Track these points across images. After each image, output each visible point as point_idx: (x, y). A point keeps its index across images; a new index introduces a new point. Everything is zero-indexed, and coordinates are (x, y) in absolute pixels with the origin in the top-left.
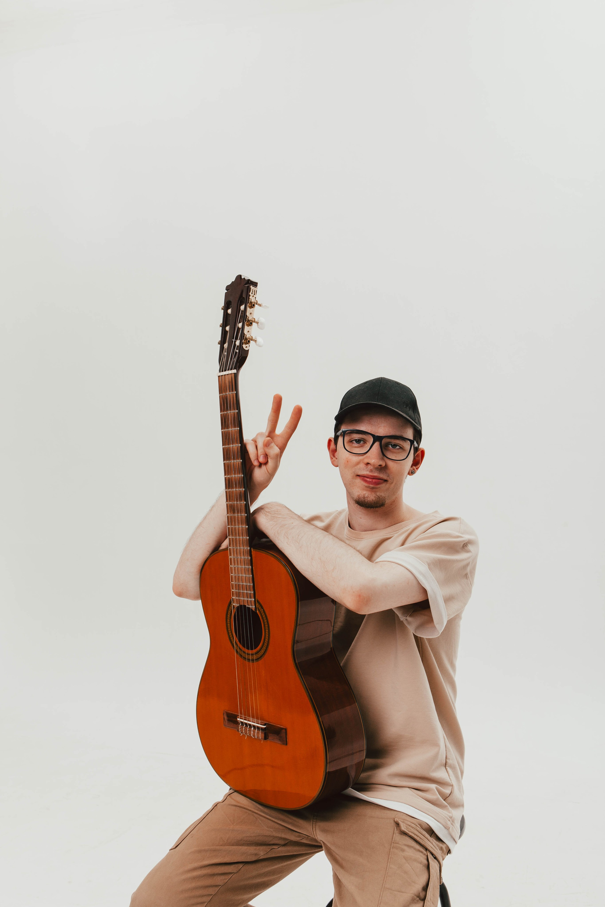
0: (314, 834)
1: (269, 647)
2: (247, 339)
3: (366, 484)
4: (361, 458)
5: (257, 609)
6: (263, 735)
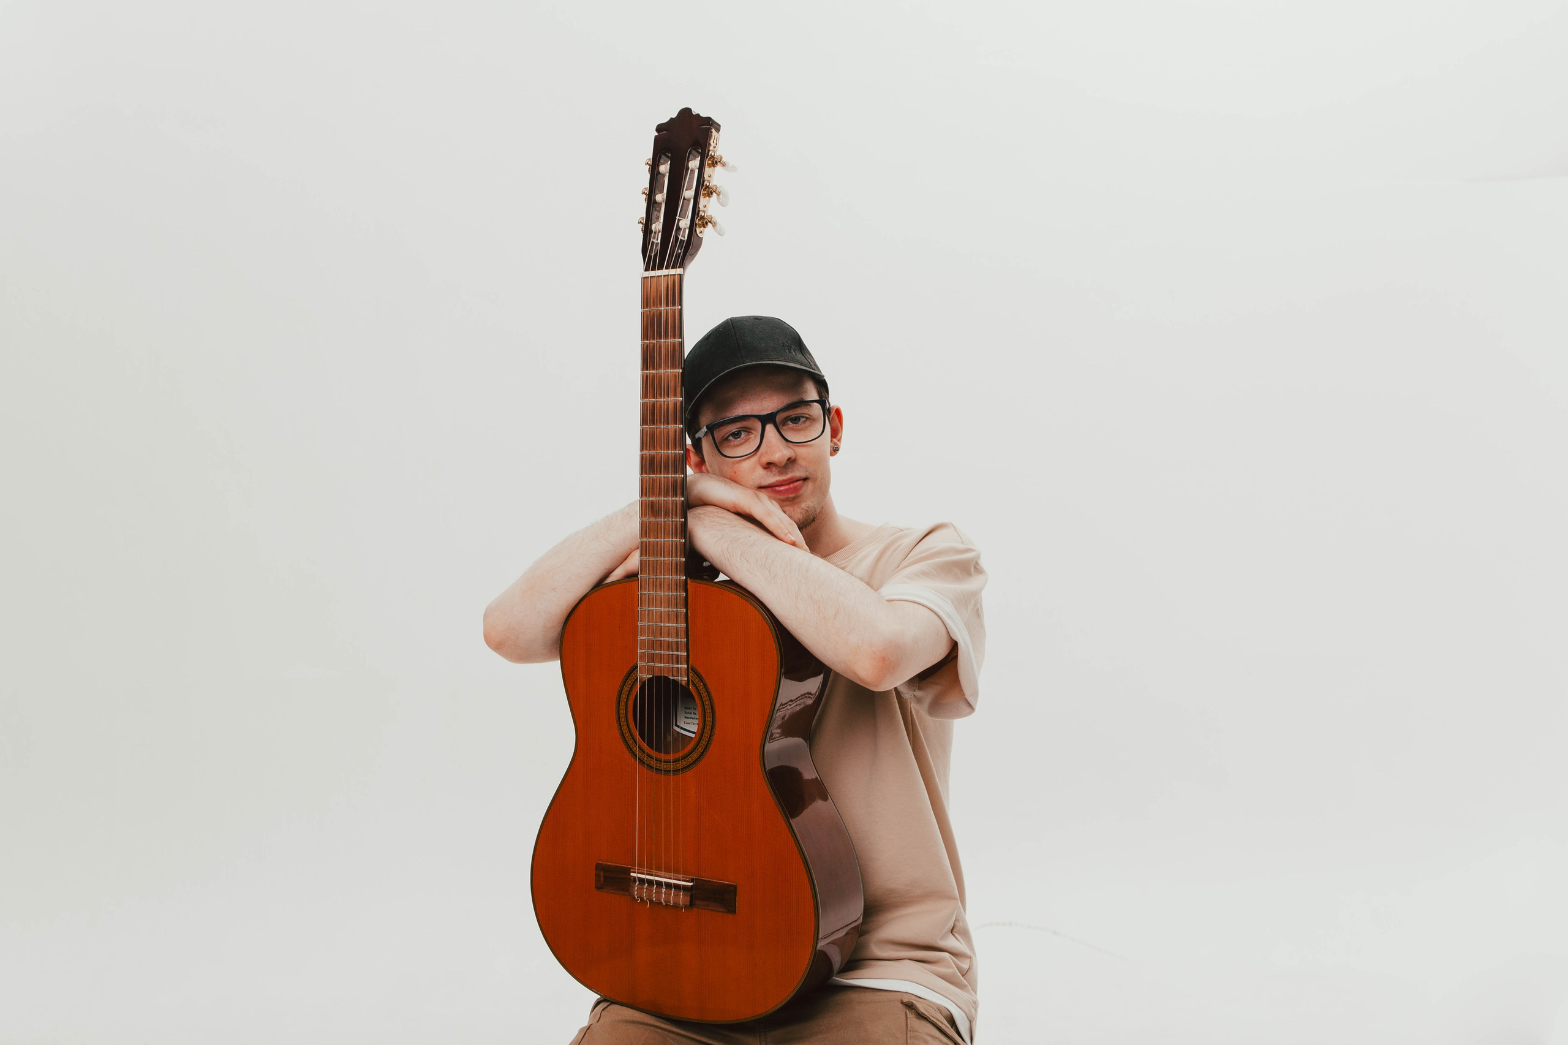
1: (711, 748)
3: (781, 497)
5: (691, 682)
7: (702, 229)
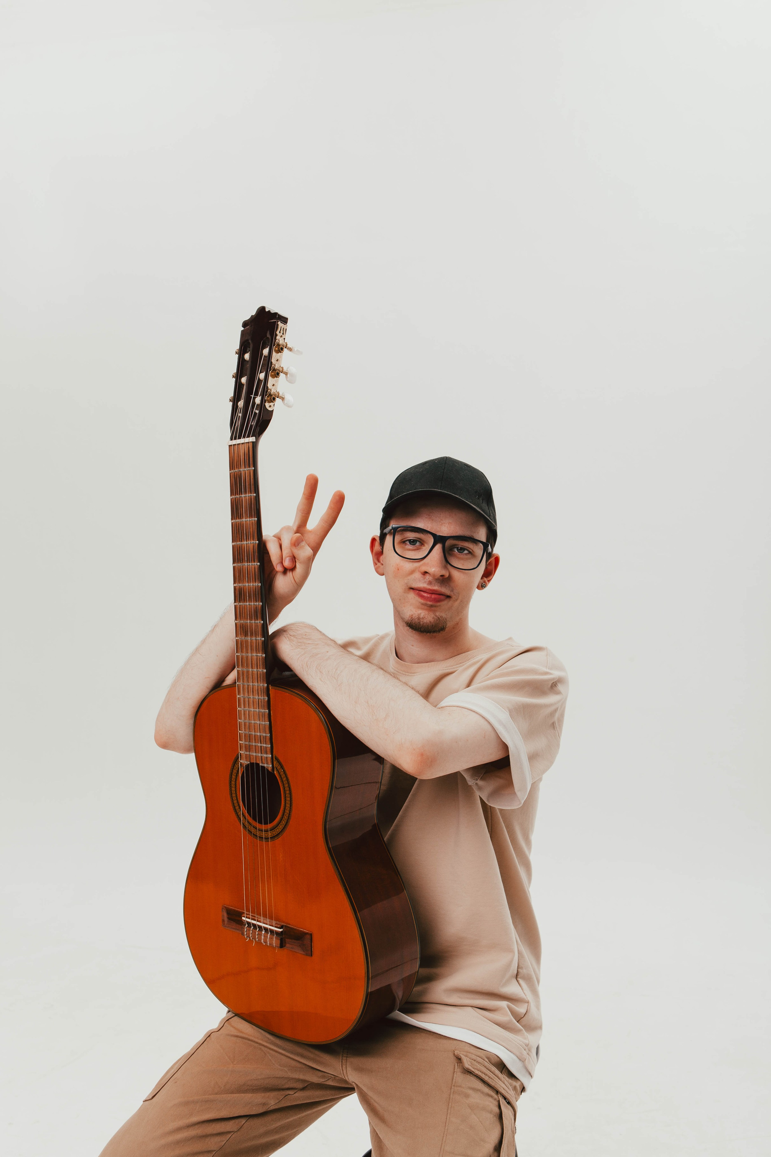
0: (343, 1073)
1: (291, 822)
2: (271, 395)
3: (422, 601)
4: (417, 564)
5: (275, 768)
6: (279, 941)
7: (272, 404)
